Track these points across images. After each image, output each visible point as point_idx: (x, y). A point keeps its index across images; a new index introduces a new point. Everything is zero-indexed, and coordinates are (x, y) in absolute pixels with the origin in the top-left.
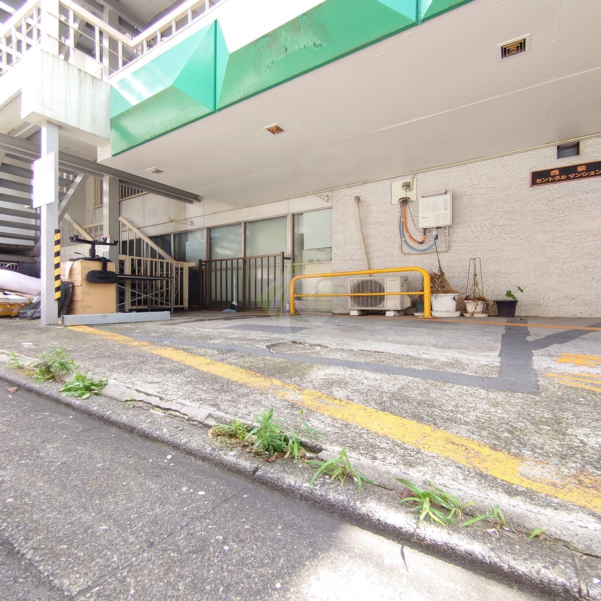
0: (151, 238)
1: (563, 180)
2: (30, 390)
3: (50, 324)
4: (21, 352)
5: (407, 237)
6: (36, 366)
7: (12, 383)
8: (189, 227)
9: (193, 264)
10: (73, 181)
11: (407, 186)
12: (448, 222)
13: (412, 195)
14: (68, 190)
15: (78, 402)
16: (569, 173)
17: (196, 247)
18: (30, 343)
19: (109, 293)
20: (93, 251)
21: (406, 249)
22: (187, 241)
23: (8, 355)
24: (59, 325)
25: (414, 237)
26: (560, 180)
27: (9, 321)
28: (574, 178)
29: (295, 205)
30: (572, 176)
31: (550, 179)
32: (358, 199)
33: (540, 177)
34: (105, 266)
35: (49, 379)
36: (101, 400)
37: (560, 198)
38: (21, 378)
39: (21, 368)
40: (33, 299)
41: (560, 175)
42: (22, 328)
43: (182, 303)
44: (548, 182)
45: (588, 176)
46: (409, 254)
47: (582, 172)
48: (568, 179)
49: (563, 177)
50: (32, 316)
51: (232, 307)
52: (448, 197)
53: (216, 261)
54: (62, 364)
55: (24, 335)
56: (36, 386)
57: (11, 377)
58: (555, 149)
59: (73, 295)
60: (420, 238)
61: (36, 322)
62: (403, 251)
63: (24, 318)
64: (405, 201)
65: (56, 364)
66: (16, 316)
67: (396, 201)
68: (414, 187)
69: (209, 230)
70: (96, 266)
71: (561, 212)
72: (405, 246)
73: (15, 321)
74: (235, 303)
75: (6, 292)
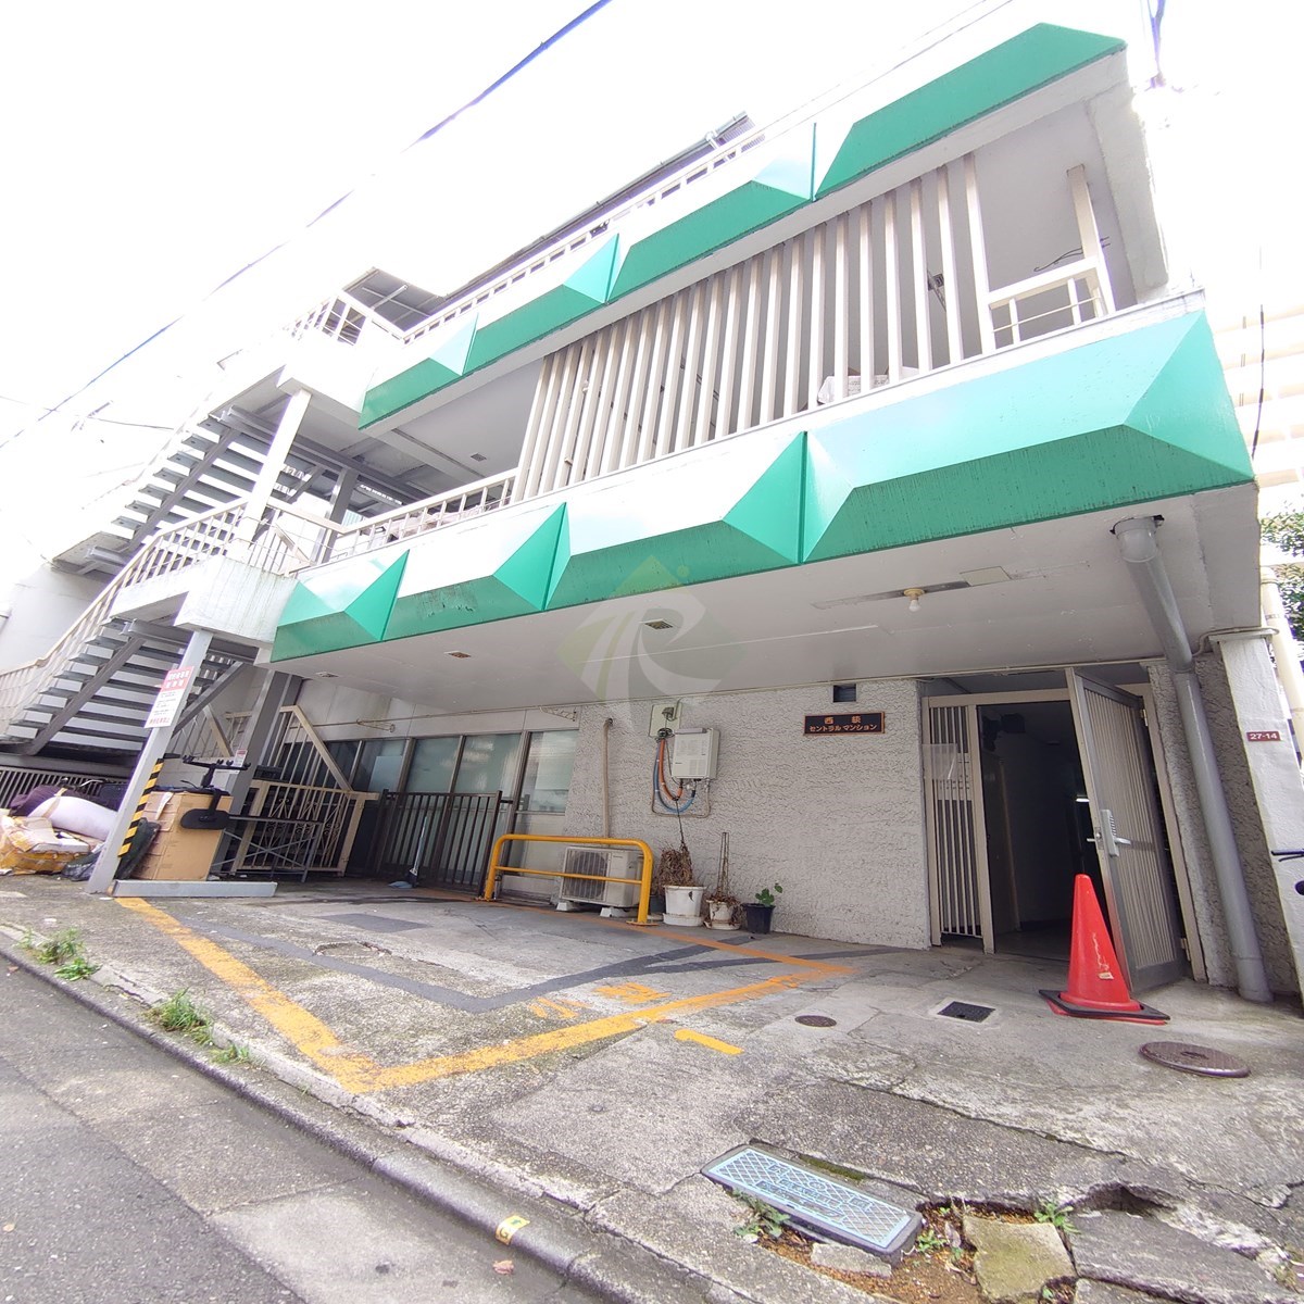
0: (328, 744)
1: (837, 732)
2: (28, 970)
3: (96, 893)
4: (38, 930)
5: (662, 788)
6: (45, 946)
7: (14, 962)
8: (387, 734)
9: (373, 796)
10: (230, 665)
11: (669, 713)
12: (703, 772)
13: (674, 726)
14: (219, 676)
15: (64, 983)
16: (843, 724)
17: (388, 768)
18: (55, 920)
19: (208, 845)
20: (208, 779)
21: (659, 808)
22: (380, 754)
23: (24, 932)
24: (106, 894)
25: (671, 789)
26: (834, 732)
27: (47, 881)
28: (849, 731)
29: (535, 721)
30: (846, 727)
31: (825, 728)
32: (610, 723)
33: (814, 724)
34: (215, 803)
35: (51, 961)
36: (85, 983)
37: (835, 756)
38: (26, 959)
39: (30, 948)
40: (94, 847)
41: (834, 724)
42: (56, 896)
43: (335, 864)
44: (821, 732)
45: (862, 731)
46: (662, 815)
47: (856, 724)
48: (843, 731)
49: (838, 728)
50: (80, 876)
51: (408, 878)
52: (707, 737)
53: (415, 795)
54: (70, 946)
55: (54, 906)
56: (35, 966)
57: (16, 956)
58: (831, 691)
59: (153, 845)
60: (675, 790)
61: (80, 886)
62: (655, 809)
63: (69, 877)
64: (665, 734)
65: (65, 946)
66: (59, 873)
67: (655, 733)
68: (678, 715)
69: (417, 742)
70: (202, 802)
71: (837, 775)
72: (657, 801)
73: (52, 882)
74: (414, 871)
75: (62, 834)
